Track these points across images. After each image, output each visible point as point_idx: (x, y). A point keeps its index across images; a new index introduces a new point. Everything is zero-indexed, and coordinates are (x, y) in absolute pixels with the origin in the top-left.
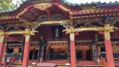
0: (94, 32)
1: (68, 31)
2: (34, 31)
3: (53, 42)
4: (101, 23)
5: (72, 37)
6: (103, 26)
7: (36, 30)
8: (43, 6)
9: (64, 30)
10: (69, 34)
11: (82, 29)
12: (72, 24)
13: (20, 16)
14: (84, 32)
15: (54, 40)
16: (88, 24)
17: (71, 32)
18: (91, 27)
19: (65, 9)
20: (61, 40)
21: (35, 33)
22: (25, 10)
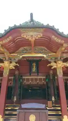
2: (14, 64)
5: (60, 73)
9: (49, 65)
13: (2, 45)
15: (30, 76)
20: (38, 75)
22: (11, 37)
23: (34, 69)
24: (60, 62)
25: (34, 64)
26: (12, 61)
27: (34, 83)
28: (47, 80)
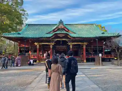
0: (79, 44)
1: (69, 44)
2: (54, 43)
5: (71, 47)
6: (83, 42)
7: (55, 43)
8: (61, 36)
10: (70, 45)
11: (75, 43)
13: (52, 39)
14: (76, 44)
15: (59, 46)
17: (71, 44)
19: (69, 37)
20: (63, 46)
21: (54, 44)
22: (54, 36)
23: (61, 43)
27: (61, 49)
28: (67, 48)
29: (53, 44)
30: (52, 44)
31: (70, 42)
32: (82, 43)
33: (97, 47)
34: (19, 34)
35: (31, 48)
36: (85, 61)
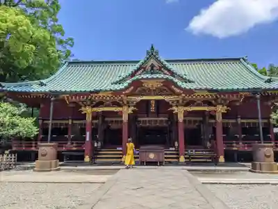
1: (176, 109)
2: (132, 108)
3: (147, 119)
4: (213, 102)
5: (181, 117)
6: (215, 106)
8: (152, 86)
9: (170, 109)
12: (181, 101)
15: (148, 117)
16: (199, 102)
18: (201, 106)
19: (178, 91)
20: (158, 117)
22: (132, 88)
23: (153, 109)
24: (180, 108)
25: (153, 102)
26: (130, 105)
27: (153, 125)
28: (169, 123)
29: (130, 111)
30: (126, 112)
31: (177, 106)
32: (212, 108)
33: (258, 118)
34: (42, 84)
35: (72, 123)
36: (222, 159)
